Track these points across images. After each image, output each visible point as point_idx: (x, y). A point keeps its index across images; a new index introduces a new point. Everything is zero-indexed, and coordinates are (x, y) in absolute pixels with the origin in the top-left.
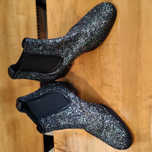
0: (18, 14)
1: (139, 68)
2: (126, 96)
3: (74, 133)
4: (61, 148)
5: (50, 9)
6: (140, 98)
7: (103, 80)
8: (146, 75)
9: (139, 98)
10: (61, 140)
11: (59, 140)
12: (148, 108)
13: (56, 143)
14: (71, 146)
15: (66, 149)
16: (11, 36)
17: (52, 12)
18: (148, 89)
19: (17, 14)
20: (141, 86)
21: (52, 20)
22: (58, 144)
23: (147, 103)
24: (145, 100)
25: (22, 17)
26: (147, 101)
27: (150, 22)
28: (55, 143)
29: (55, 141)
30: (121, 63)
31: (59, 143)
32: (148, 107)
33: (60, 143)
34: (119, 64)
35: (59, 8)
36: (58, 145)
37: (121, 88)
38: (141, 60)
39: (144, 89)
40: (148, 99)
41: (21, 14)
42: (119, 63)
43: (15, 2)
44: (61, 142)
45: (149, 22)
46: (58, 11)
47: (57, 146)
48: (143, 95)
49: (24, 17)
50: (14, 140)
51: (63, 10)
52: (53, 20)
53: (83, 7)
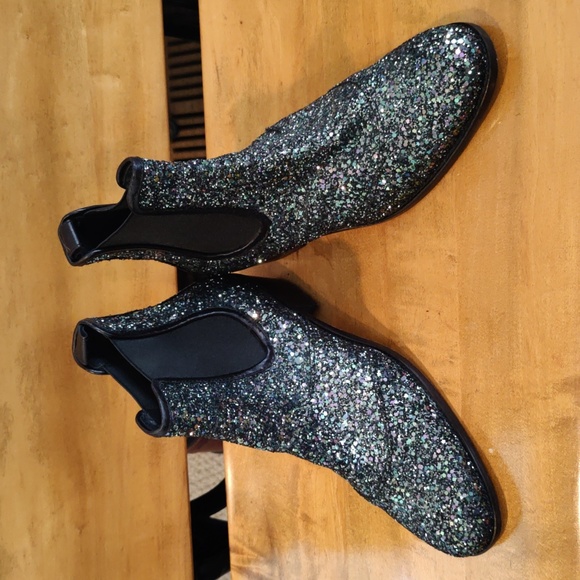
0: (98, 72)
1: (520, 272)
2: (476, 379)
3: (299, 515)
4: (254, 571)
5: (214, 51)
6: (526, 391)
7: (396, 318)
8: (545, 301)
10: (255, 540)
11: (246, 540)
12: (554, 428)
13: (237, 551)
14: (287, 562)
15: (272, 575)
16: (68, 155)
17: (219, 64)
18: (553, 357)
19: (92, 74)
20: (528, 344)
21: (219, 94)
22: (242, 554)
23: (551, 411)
24: (545, 399)
25: (110, 86)
26: (550, 401)
27: (558, 98)
28: (234, 551)
29: (232, 542)
30: (456, 255)
31: (246, 550)
32: (553, 424)
33: (250, 552)
34: (450, 256)
35: (245, 50)
36: (245, 556)
37: (458, 348)
38: (527, 243)
39: (539, 358)
40: (554, 393)
41: (106, 73)
42: (449, 253)
43: (84, 32)
44: (253, 549)
45: (554, 96)
46: (241, 61)
47: (238, 561)
48: (538, 380)
49: (117, 83)
50: (79, 532)
51: (258, 55)
52: (224, 94)
53: (324, 44)
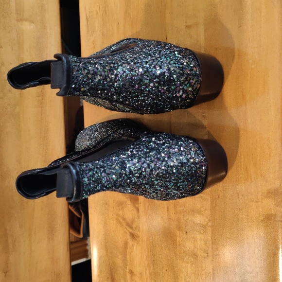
0: (21, 20)
3: (128, 271)
5: (85, 8)
6: (246, 198)
8: (257, 141)
9: (243, 196)
12: (262, 221)
17: (88, 15)
18: (261, 176)
19: (17, 21)
20: (247, 168)
21: (88, 31)
23: (261, 210)
24: (257, 202)
25: (27, 27)
26: (260, 203)
27: (263, 14)
32: (262, 218)
35: (100, 7)
39: (253, 176)
40: (262, 198)
41: (26, 20)
46: (98, 12)
48: (252, 190)
49: (32, 26)
50: (4, 275)
51: (107, 8)
52: (90, 32)
